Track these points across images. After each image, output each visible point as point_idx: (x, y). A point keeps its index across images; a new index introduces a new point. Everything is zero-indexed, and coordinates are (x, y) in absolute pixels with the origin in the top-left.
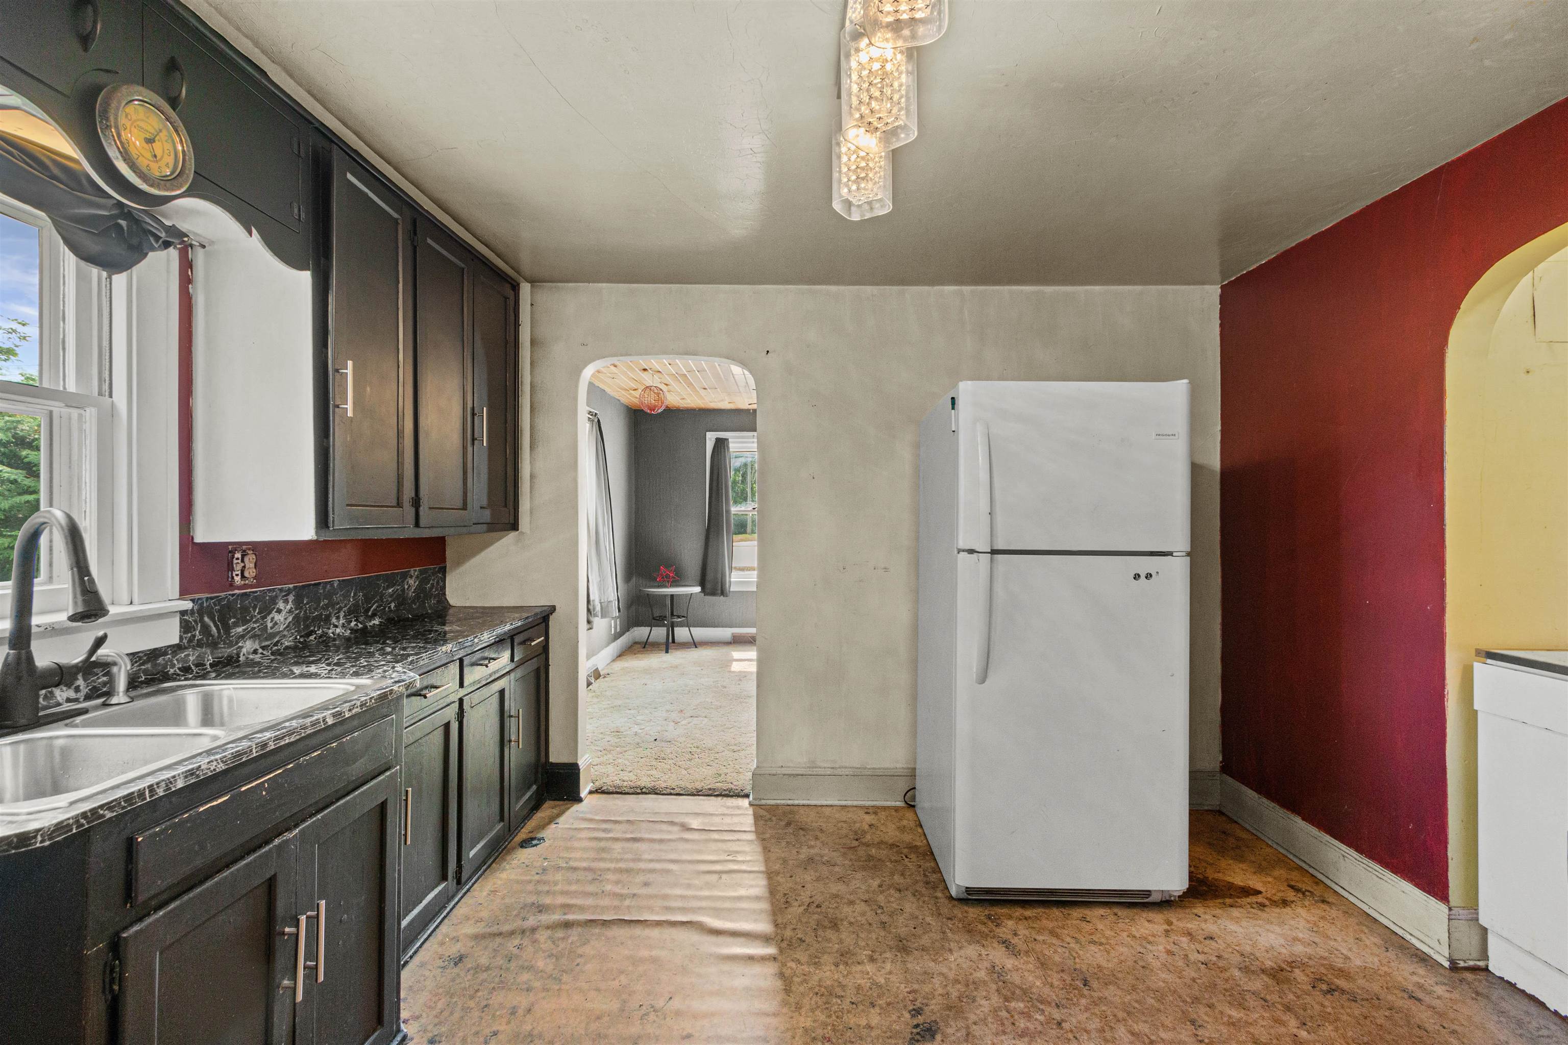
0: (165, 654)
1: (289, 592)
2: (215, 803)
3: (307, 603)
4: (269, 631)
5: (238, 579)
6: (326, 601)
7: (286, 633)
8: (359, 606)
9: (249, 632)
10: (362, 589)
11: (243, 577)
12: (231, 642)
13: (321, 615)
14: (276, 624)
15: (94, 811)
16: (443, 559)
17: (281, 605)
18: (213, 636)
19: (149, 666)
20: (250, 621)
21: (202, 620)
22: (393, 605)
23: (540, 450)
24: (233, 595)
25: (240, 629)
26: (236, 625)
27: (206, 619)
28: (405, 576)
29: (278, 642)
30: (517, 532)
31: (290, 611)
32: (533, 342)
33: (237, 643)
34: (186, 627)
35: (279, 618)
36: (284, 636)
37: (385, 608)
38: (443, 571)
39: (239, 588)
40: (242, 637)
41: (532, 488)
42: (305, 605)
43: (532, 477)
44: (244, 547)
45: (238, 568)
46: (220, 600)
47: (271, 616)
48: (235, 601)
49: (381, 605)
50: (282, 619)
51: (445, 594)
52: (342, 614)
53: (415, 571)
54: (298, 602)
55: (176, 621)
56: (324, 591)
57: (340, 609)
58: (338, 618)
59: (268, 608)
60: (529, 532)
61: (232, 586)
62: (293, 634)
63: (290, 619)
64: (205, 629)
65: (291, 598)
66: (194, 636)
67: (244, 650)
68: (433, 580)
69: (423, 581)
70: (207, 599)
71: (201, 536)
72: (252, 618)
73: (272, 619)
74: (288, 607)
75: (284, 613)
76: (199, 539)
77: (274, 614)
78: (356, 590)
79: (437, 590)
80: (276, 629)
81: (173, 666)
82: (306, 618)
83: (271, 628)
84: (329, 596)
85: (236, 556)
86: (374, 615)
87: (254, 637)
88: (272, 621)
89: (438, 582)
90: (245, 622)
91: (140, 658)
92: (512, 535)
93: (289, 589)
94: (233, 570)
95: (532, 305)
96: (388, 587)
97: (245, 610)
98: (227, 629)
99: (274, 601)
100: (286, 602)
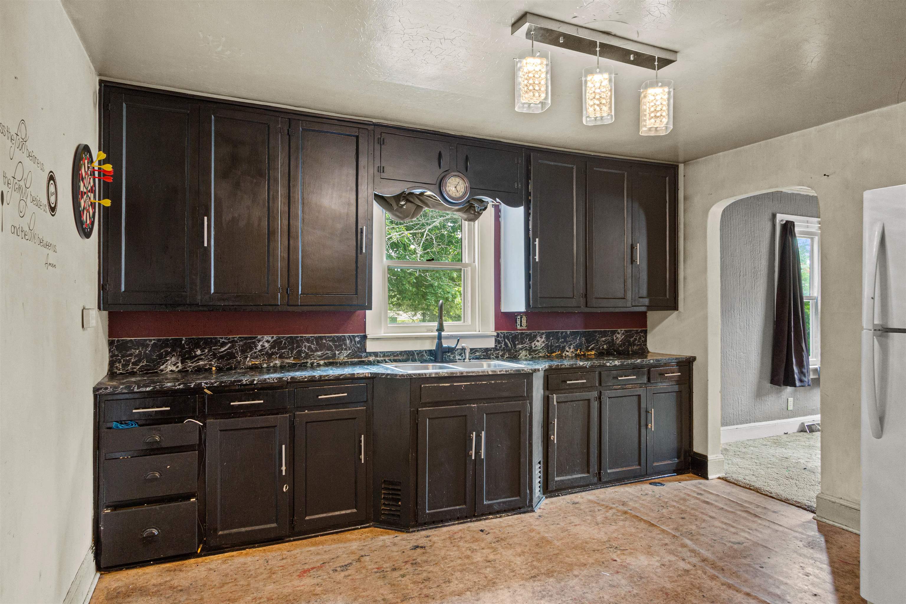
0: (491, 350)
1: (543, 334)
2: (445, 385)
3: (552, 340)
4: (533, 348)
5: (519, 327)
6: (563, 340)
7: (541, 350)
8: (583, 344)
9: (524, 348)
10: (584, 336)
11: (521, 326)
12: (517, 350)
13: (560, 345)
14: (536, 346)
15: (410, 374)
16: (645, 326)
17: (539, 339)
18: (509, 347)
19: (485, 354)
20: (525, 343)
21: (504, 340)
22: (605, 347)
23: (689, 262)
24: (517, 333)
25: (520, 346)
26: (518, 344)
27: (506, 340)
28: (614, 333)
29: (537, 354)
30: (678, 312)
31: (543, 342)
32: (685, 198)
33: (519, 351)
34: (497, 342)
35: (537, 344)
36: (540, 352)
37: (600, 347)
38: (645, 332)
39: (520, 330)
40: (521, 349)
41: (684, 285)
42: (551, 340)
43: (685, 278)
44: (521, 315)
45: (519, 322)
46: (512, 334)
47: (534, 343)
48: (518, 335)
49: (597, 346)
50: (539, 345)
51: (646, 345)
52: (572, 347)
53: (621, 331)
54: (547, 338)
55: (493, 339)
56: (562, 335)
57: (571, 344)
58: (570, 348)
59: (532, 338)
60: (683, 311)
61: (517, 329)
62: (545, 352)
63: (543, 345)
64: (506, 344)
65: (544, 336)
66: (502, 346)
67: (522, 354)
68: (637, 336)
69: (628, 335)
70: (507, 333)
71: (503, 309)
72: (525, 342)
73: (535, 344)
74: (543, 340)
75: (540, 342)
76: (503, 310)
77: (535, 342)
78: (580, 336)
79: (639, 341)
80: (536, 348)
81: (493, 355)
82: (551, 346)
83: (534, 348)
84: (565, 337)
85: (518, 317)
86: (592, 349)
87: (526, 350)
88: (534, 345)
89: (640, 338)
90: (522, 343)
91: (482, 350)
92: (676, 312)
93: (543, 332)
94: (517, 323)
95: (684, 176)
96: (602, 337)
97: (522, 339)
98: (515, 345)
99: (535, 337)
100: (541, 338)
